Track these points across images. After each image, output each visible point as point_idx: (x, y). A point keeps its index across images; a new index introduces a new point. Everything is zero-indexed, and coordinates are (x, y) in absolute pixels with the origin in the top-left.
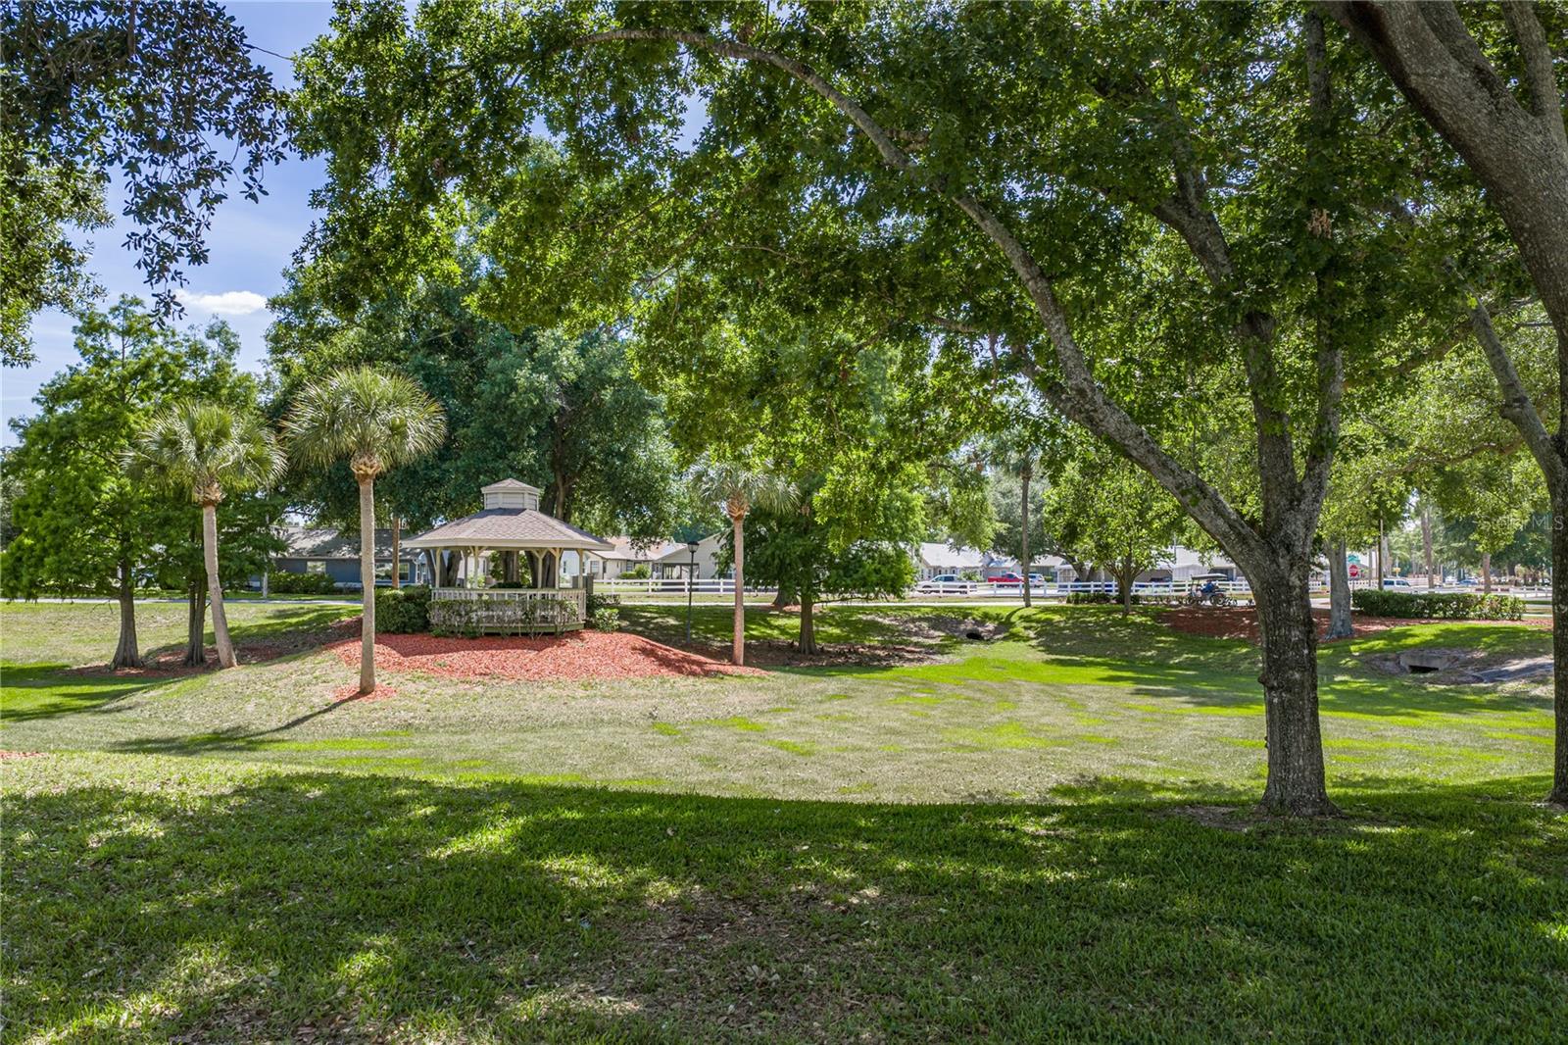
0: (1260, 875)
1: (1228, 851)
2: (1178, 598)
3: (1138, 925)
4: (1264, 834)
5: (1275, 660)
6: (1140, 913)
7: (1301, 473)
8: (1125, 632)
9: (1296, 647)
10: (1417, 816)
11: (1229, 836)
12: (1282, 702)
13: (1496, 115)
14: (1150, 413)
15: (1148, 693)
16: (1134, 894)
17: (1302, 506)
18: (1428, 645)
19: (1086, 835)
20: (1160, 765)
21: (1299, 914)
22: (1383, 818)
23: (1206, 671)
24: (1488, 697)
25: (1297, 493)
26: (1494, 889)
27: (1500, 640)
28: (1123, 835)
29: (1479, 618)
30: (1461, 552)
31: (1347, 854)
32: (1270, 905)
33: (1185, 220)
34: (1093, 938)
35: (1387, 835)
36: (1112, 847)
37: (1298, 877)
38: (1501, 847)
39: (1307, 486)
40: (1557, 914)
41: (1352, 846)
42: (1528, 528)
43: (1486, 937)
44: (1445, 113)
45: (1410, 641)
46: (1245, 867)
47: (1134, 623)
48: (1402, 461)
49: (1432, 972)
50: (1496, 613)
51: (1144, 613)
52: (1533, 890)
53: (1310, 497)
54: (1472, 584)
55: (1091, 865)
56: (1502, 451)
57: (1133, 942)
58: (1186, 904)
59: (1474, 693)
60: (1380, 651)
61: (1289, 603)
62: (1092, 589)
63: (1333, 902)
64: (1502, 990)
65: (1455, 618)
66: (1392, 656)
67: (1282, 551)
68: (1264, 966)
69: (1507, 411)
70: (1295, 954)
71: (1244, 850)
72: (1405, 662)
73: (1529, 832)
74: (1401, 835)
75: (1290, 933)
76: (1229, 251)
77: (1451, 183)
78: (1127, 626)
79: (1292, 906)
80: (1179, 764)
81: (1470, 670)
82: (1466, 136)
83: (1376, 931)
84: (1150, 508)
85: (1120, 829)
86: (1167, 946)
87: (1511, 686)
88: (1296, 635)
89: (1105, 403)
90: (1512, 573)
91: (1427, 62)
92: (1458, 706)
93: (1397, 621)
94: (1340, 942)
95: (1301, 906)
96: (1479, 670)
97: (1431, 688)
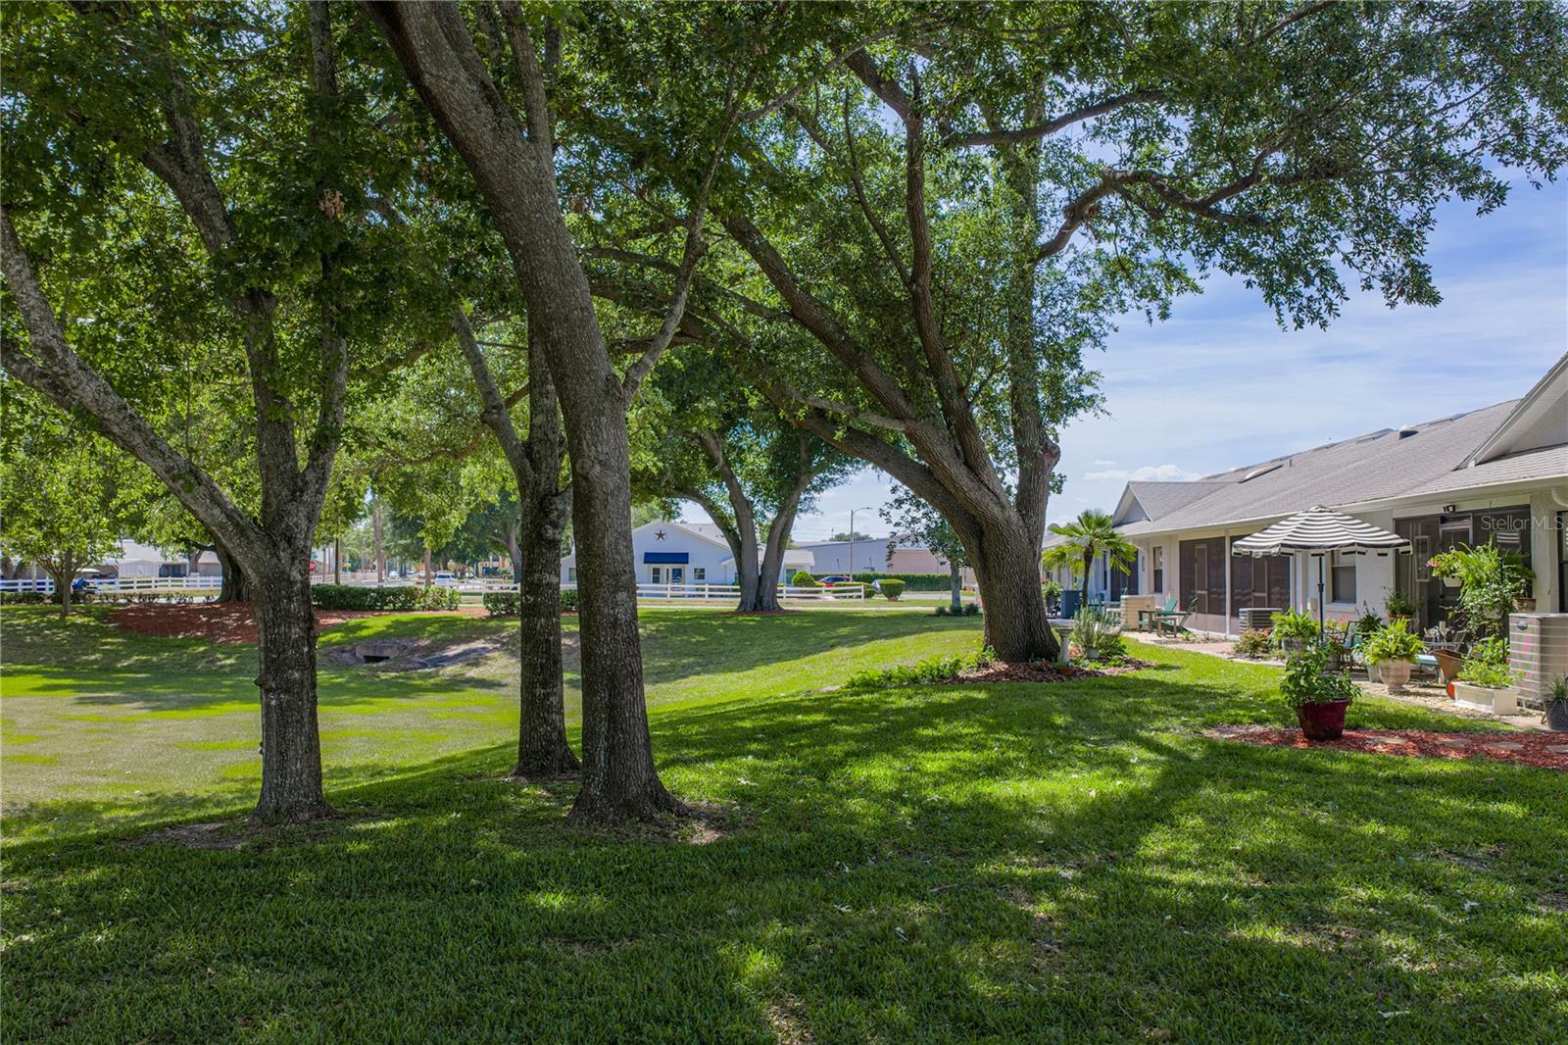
0: (261, 896)
1: (224, 874)
2: (125, 596)
3: (125, 985)
4: (260, 849)
5: (273, 661)
6: (126, 970)
7: (302, 464)
8: (63, 635)
9: (296, 645)
10: (407, 806)
11: (222, 857)
12: (280, 705)
13: (499, 131)
14: (134, 386)
15: (94, 701)
16: (114, 946)
17: (305, 498)
18: (381, 636)
19: (44, 882)
20: (110, 780)
21: (311, 933)
22: (376, 813)
23: (160, 674)
24: (432, 681)
25: (300, 484)
26: (487, 869)
27: (442, 628)
28: (94, 874)
29: (423, 608)
30: (406, 548)
31: (349, 856)
32: (278, 929)
33: (178, 174)
34: (67, 1014)
35: (384, 830)
36: (82, 892)
37: (303, 890)
38: (486, 826)
39: (310, 477)
40: (541, 883)
41: (352, 847)
42: (465, 528)
43: (488, 918)
44: (455, 121)
45: (364, 633)
46: (244, 890)
47: (74, 624)
48: (370, 461)
49: (447, 966)
50: (437, 605)
51: (87, 613)
52: (520, 863)
53: (312, 488)
54: (415, 577)
55: (53, 920)
56: (456, 457)
57: (121, 1009)
58: (183, 946)
59: (421, 678)
60: (338, 643)
61: (290, 599)
62: (20, 588)
63: (343, 912)
64: (511, 969)
65: (402, 609)
66: (348, 648)
67: (283, 544)
68: (279, 1001)
69: (487, 417)
70: (312, 979)
71: (241, 872)
72: (360, 652)
73: (505, 807)
74: (397, 828)
75: (303, 955)
76: (229, 219)
77: (448, 192)
78: (66, 628)
79: (300, 925)
80: (133, 776)
81: (416, 658)
82: (473, 146)
83: (388, 934)
84: (114, 495)
85: (89, 869)
86: (166, 1003)
87: (450, 670)
88: (296, 632)
89: (80, 368)
90: (446, 568)
91: (440, 65)
92: (405, 690)
93: (353, 614)
94: (355, 953)
95: (310, 922)
96: (424, 656)
97: (384, 676)
